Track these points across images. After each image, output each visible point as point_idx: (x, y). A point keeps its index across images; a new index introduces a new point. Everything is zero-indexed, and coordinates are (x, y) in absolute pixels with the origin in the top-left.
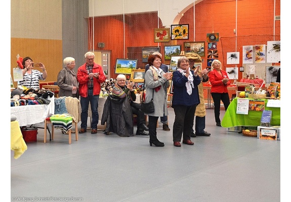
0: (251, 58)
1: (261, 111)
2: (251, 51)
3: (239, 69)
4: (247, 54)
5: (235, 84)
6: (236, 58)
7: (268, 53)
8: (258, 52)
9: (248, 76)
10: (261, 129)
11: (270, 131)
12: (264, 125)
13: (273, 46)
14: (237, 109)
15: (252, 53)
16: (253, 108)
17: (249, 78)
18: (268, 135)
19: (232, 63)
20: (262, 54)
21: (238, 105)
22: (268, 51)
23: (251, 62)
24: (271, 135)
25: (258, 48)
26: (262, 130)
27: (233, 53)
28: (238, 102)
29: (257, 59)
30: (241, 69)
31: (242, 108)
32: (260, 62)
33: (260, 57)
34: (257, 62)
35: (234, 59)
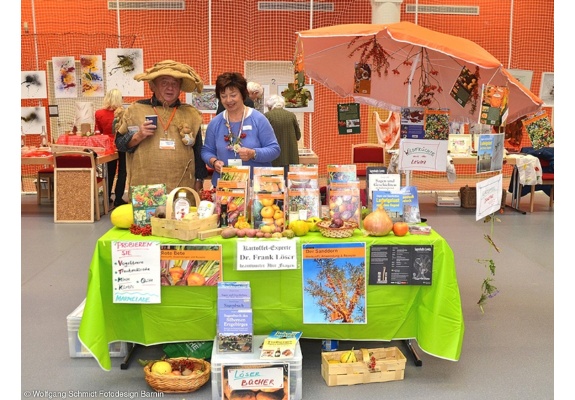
0: (73, 85)
1: (211, 285)
2: (71, 70)
3: (47, 111)
4: (63, 77)
5: (49, 150)
6: (39, 84)
7: (107, 75)
8: (87, 71)
9: (75, 129)
10: (226, 368)
11: (261, 371)
12: (230, 345)
13: (118, 60)
14: (116, 285)
15: (73, 74)
16: (175, 279)
17: (79, 132)
18: (255, 387)
19: (31, 98)
20: (95, 77)
21: (116, 268)
22: (108, 70)
23: (72, 93)
24: (267, 388)
25: (86, 63)
26: (231, 374)
27: (31, 73)
28: (116, 255)
29: (87, 88)
30: (53, 111)
31: (134, 277)
32: (91, 94)
33: (92, 83)
34: (85, 94)
35: (33, 87)
